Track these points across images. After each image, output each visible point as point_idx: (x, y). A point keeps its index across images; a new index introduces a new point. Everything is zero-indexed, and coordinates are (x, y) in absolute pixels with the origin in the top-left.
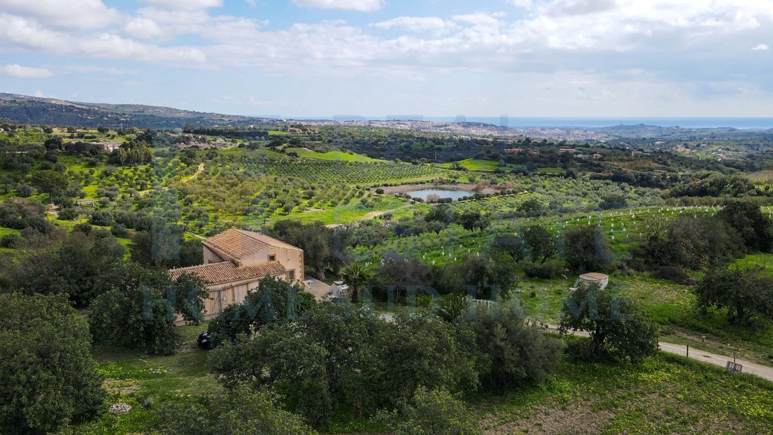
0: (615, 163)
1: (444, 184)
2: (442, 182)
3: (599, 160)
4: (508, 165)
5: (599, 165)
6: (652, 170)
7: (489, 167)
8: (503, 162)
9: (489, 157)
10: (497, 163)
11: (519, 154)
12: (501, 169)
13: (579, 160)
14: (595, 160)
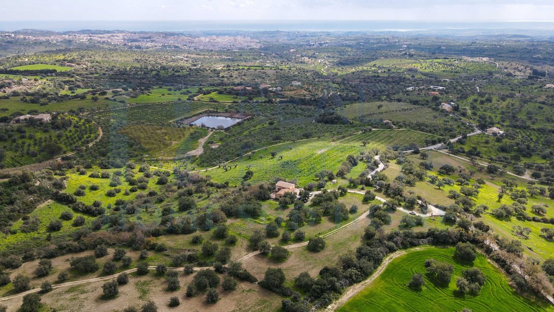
0: (289, 93)
1: (212, 113)
2: (211, 112)
3: (281, 91)
4: (239, 97)
5: (281, 94)
6: (305, 96)
7: (229, 99)
8: (236, 96)
9: (227, 92)
10: (233, 96)
11: (242, 90)
12: (236, 100)
13: (271, 92)
14: (279, 91)
